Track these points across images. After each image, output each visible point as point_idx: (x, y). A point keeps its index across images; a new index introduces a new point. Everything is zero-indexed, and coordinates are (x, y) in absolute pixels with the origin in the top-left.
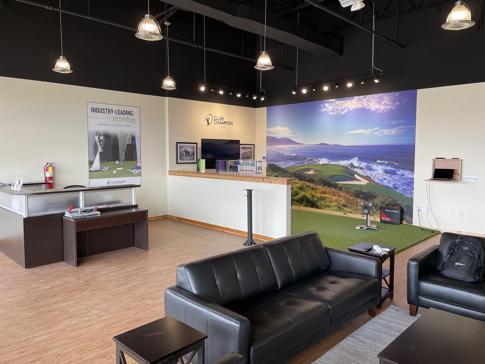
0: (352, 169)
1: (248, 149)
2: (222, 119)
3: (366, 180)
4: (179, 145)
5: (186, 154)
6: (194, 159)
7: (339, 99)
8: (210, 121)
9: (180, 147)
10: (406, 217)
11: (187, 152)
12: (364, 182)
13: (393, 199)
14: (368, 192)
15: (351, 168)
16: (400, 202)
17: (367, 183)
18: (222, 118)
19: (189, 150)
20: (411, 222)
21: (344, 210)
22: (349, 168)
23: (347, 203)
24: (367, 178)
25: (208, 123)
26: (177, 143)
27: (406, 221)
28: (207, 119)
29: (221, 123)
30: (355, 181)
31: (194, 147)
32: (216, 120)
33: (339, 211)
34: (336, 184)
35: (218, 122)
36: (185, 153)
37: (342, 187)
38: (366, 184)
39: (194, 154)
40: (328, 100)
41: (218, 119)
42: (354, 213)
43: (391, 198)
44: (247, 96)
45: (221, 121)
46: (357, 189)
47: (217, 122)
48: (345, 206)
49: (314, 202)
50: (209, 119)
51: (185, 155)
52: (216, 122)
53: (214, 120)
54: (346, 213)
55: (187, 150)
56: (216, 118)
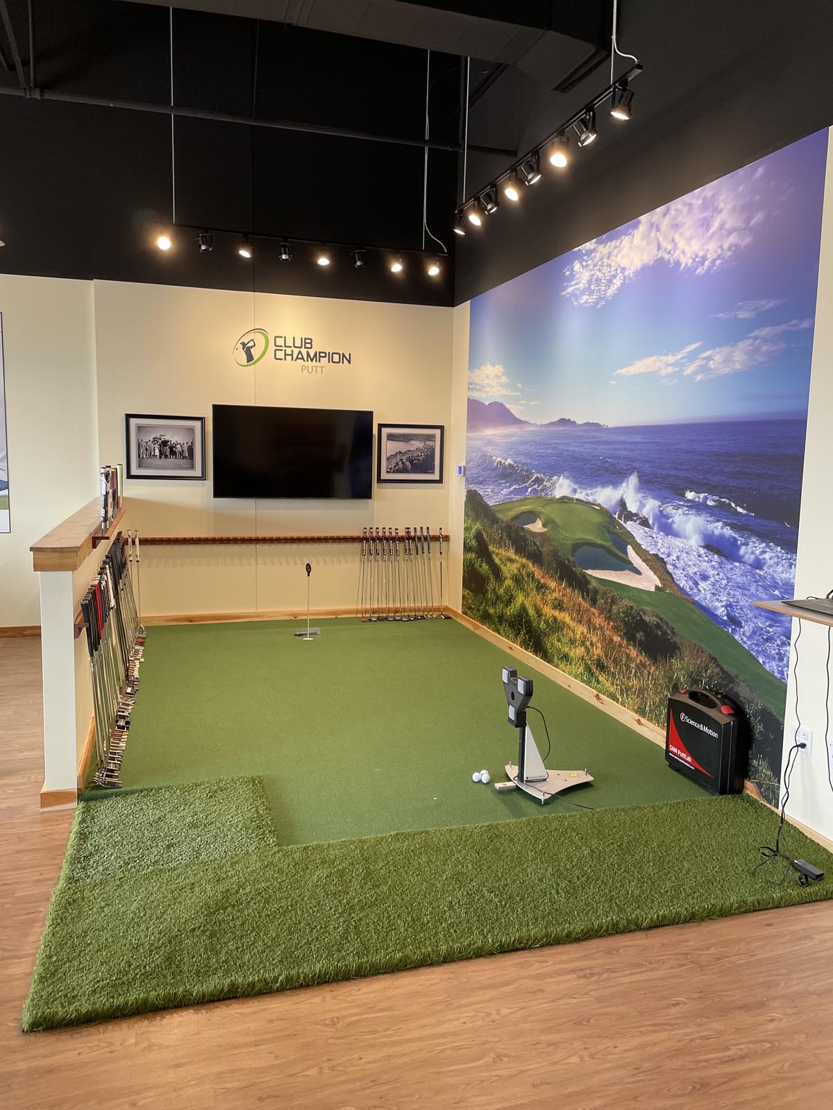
0: (622, 523)
1: (413, 442)
2: (308, 346)
3: (655, 573)
4: (133, 421)
5: (160, 451)
6: (192, 467)
7: (604, 236)
8: (256, 353)
9: (139, 428)
10: (759, 764)
11: (165, 443)
12: (648, 581)
13: (722, 669)
14: (658, 626)
15: (620, 517)
16: (743, 691)
17: (657, 587)
18: (307, 342)
19: (173, 438)
20: (773, 792)
21: (598, 682)
22: (616, 516)
23: (606, 656)
24: (657, 563)
25: (250, 358)
26: (128, 416)
27: (759, 785)
28: (243, 344)
29: (303, 358)
30: (627, 572)
31: (192, 430)
32: (283, 348)
33: (588, 683)
34: (584, 576)
35: (292, 355)
36: (157, 447)
37: (596, 591)
38: (653, 589)
39: (191, 450)
40: (580, 247)
41: (290, 343)
42: (622, 705)
43: (718, 666)
44: (358, 263)
45: (304, 351)
46: (632, 608)
47: (286, 355)
48: (601, 667)
49: (540, 636)
50: (251, 344)
51: (157, 453)
52: (280, 354)
53: (272, 348)
54: (601, 695)
55: (167, 438)
56: (280, 342)
